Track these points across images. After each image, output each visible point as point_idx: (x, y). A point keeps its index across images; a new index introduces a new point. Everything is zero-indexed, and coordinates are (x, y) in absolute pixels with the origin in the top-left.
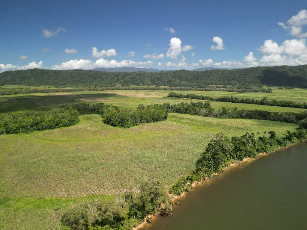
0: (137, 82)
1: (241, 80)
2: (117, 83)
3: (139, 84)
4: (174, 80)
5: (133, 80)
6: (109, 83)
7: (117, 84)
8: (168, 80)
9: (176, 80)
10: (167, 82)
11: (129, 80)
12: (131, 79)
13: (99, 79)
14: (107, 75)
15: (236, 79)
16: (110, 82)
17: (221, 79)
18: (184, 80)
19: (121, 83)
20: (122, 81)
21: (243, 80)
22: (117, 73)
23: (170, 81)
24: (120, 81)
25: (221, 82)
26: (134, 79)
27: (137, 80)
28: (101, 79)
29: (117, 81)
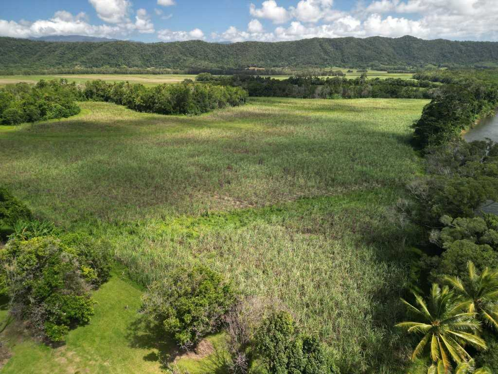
0: (114, 62)
1: (292, 59)
2: (75, 63)
3: (119, 65)
4: (185, 58)
5: (106, 57)
6: (57, 63)
7: (76, 65)
8: (174, 57)
9: (188, 58)
10: (173, 62)
11: (100, 58)
12: (102, 56)
13: (34, 55)
14: (50, 48)
15: (283, 58)
16: (60, 62)
17: (261, 58)
18: (201, 59)
19: (83, 63)
20: (84, 59)
21: (294, 59)
22: (70, 43)
23: (178, 61)
24: (79, 60)
25: (262, 62)
26: (109, 55)
27: (114, 58)
28: (37, 55)
29: (73, 60)
